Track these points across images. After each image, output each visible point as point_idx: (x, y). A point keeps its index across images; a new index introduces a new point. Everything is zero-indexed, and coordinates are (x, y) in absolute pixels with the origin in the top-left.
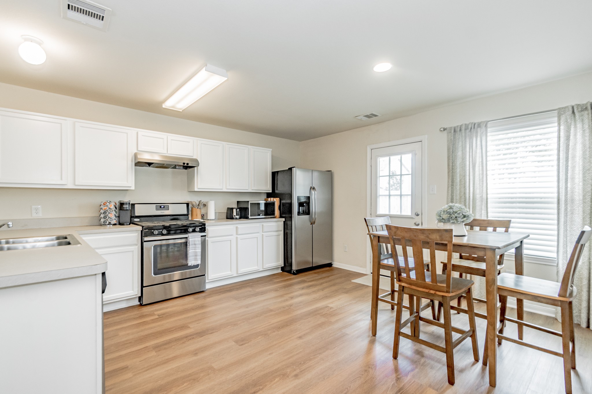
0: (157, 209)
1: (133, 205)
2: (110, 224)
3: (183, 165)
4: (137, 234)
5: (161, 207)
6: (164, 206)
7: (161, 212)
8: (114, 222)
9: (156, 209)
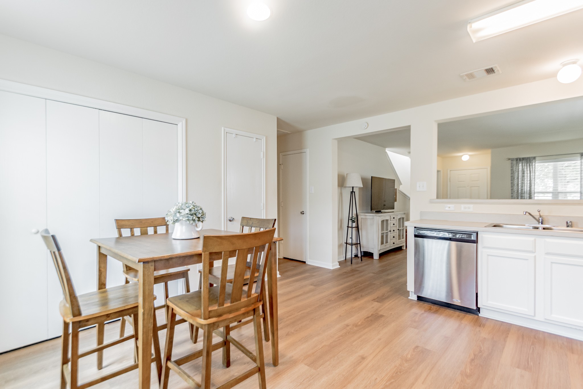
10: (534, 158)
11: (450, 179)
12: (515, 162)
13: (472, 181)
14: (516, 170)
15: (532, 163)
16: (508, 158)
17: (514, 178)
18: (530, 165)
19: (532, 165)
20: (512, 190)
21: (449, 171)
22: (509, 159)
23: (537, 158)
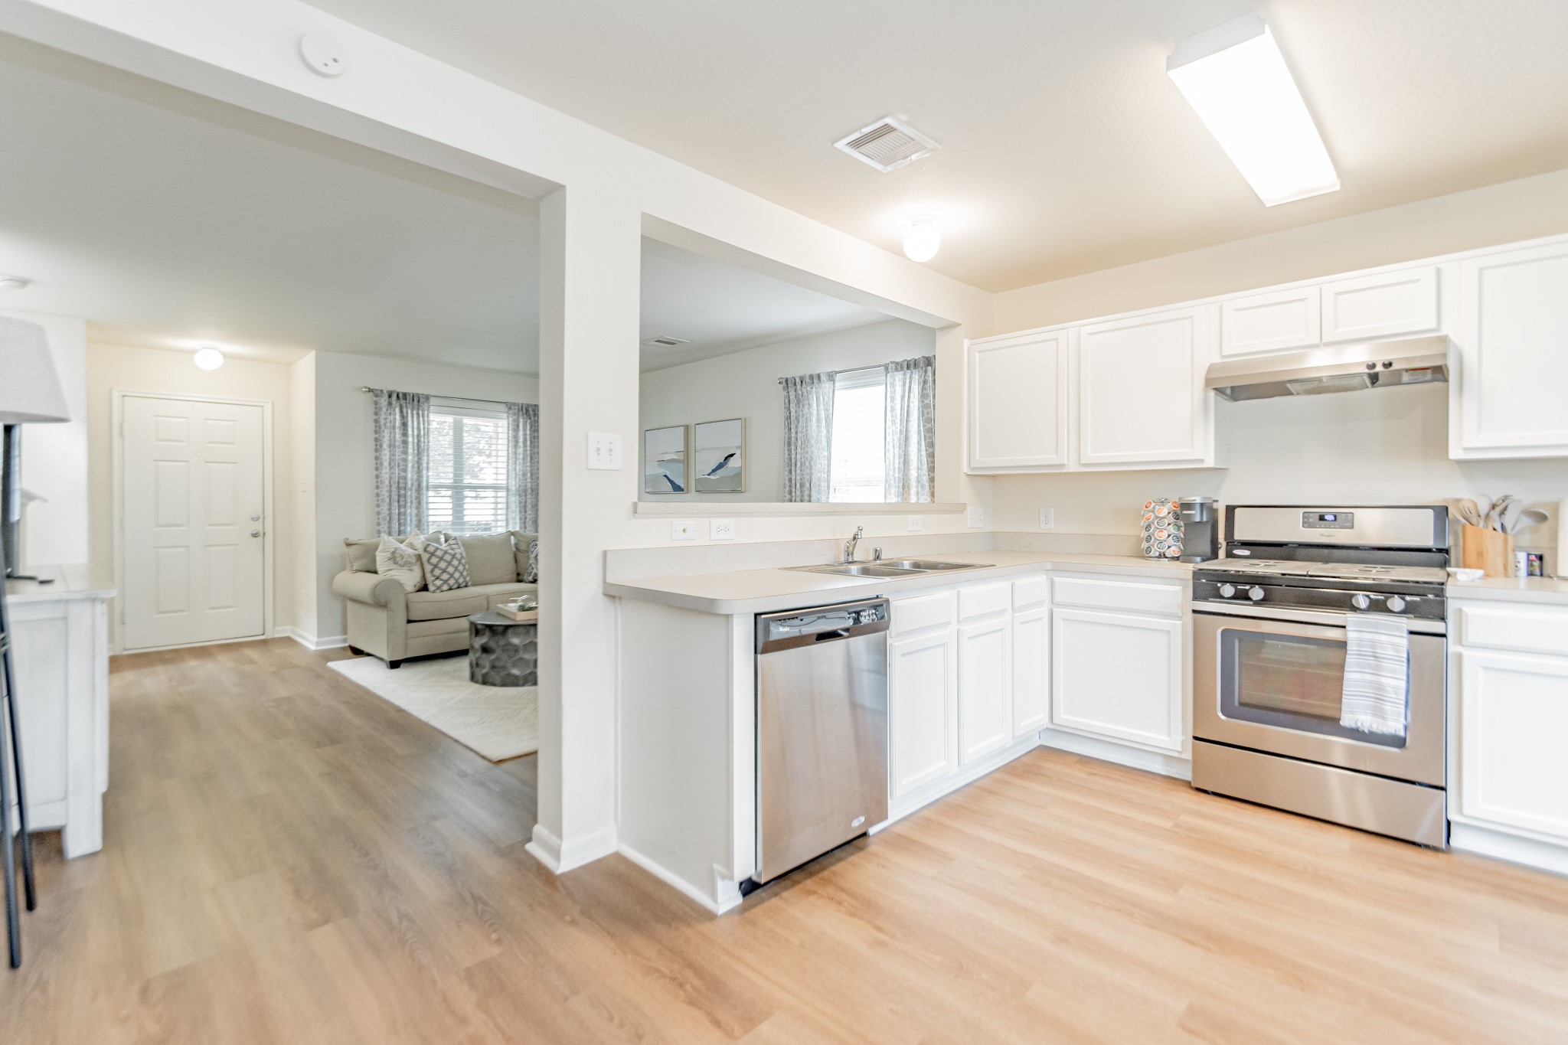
0: (1307, 524)
1: (1230, 510)
2: (1162, 556)
3: (1367, 371)
4: (1180, 587)
5: (1322, 518)
6: (1335, 516)
7: (1322, 535)
8: (1174, 551)
9: (1304, 523)
10: (427, 398)
11: (121, 429)
12: (383, 401)
13: (211, 443)
14: (385, 424)
15: (423, 410)
16: (365, 387)
17: (381, 446)
18: (418, 414)
19: (423, 416)
20: (377, 477)
21: (116, 396)
22: (370, 390)
23: (432, 401)
